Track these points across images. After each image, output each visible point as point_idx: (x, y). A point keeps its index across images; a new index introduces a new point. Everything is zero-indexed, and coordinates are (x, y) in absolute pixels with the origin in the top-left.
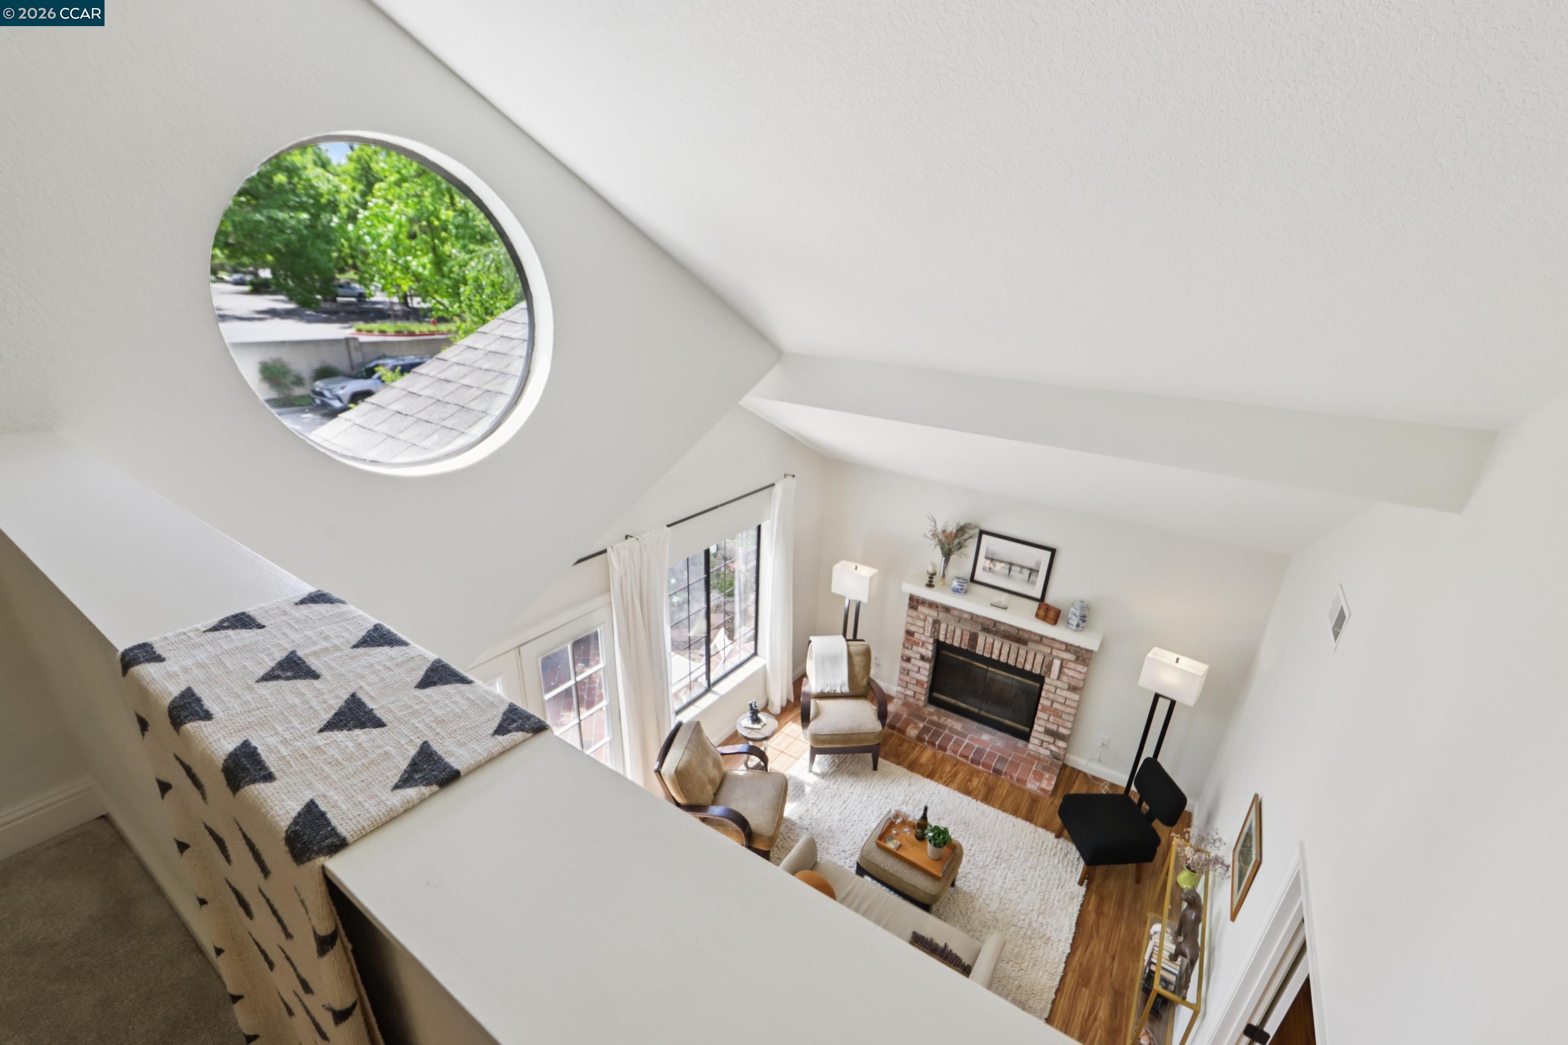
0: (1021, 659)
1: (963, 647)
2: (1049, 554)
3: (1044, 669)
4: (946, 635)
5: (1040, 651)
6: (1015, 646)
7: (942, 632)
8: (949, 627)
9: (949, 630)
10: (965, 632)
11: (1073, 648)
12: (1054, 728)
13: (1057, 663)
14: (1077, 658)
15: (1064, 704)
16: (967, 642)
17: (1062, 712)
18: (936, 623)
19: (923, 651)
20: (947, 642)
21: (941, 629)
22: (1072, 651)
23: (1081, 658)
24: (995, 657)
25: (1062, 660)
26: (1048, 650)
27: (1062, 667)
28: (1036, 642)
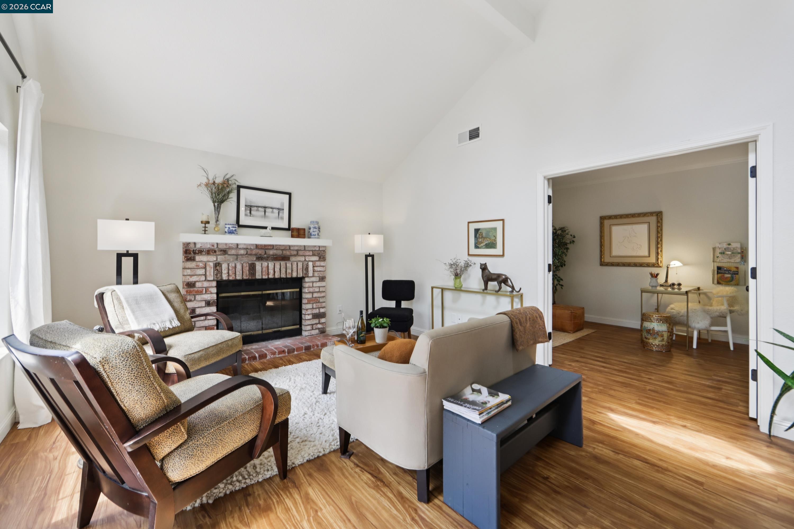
0: (289, 271)
1: (245, 278)
2: (288, 196)
3: (304, 272)
4: (228, 273)
5: (300, 261)
6: (283, 263)
7: (225, 271)
8: (230, 265)
9: (230, 268)
10: (245, 265)
11: (317, 252)
12: (316, 311)
13: (311, 264)
14: (320, 258)
15: (319, 292)
16: (248, 272)
17: (319, 297)
18: (217, 265)
19: (207, 297)
20: (231, 278)
21: (223, 269)
22: (316, 254)
23: (322, 257)
24: (271, 276)
25: (312, 261)
26: (303, 259)
27: (313, 267)
28: (295, 255)
